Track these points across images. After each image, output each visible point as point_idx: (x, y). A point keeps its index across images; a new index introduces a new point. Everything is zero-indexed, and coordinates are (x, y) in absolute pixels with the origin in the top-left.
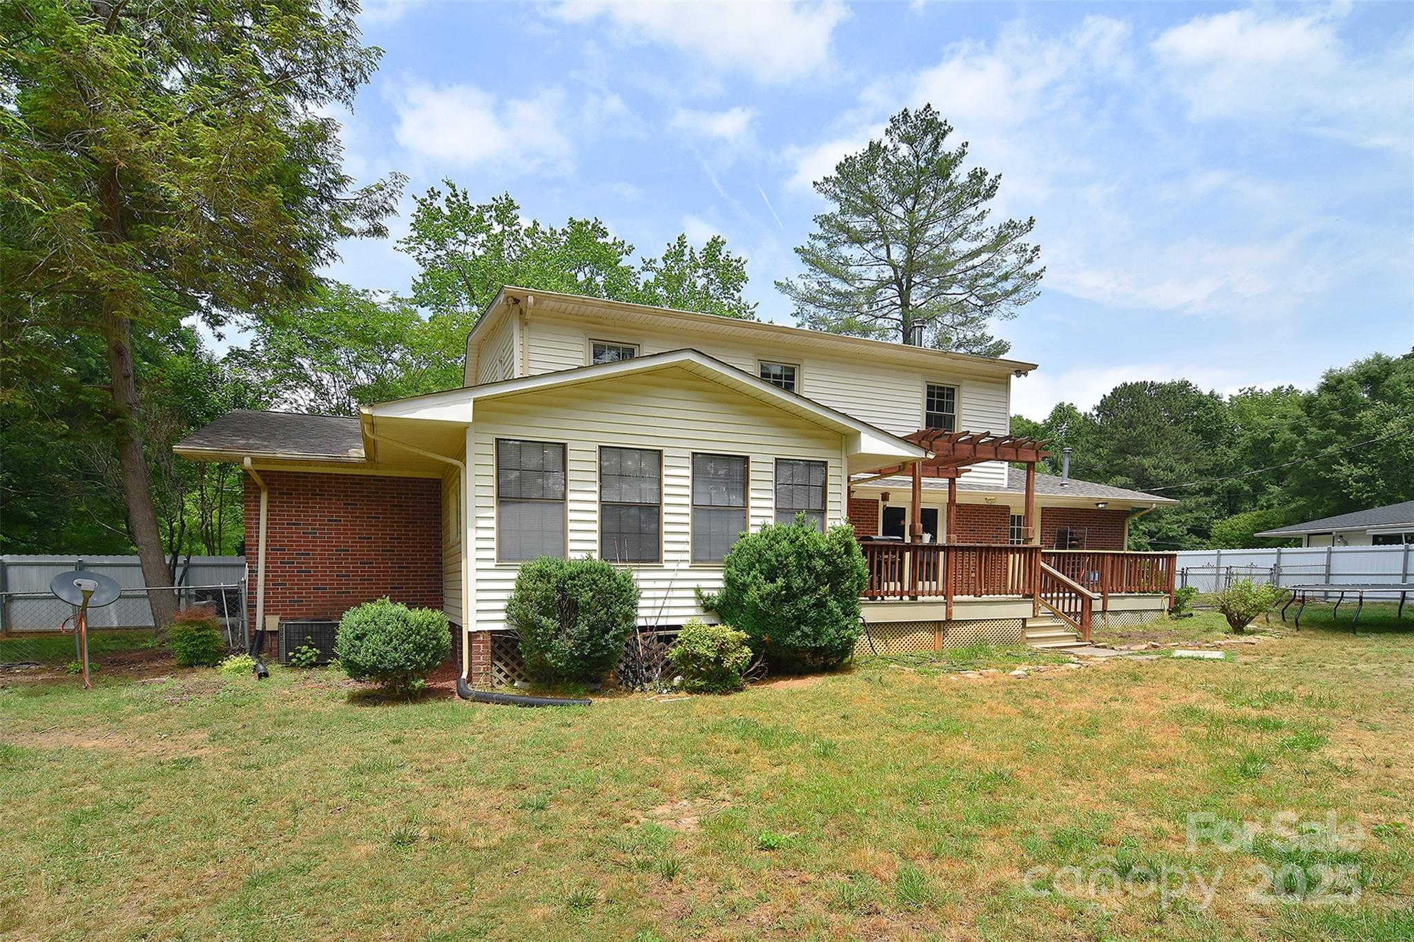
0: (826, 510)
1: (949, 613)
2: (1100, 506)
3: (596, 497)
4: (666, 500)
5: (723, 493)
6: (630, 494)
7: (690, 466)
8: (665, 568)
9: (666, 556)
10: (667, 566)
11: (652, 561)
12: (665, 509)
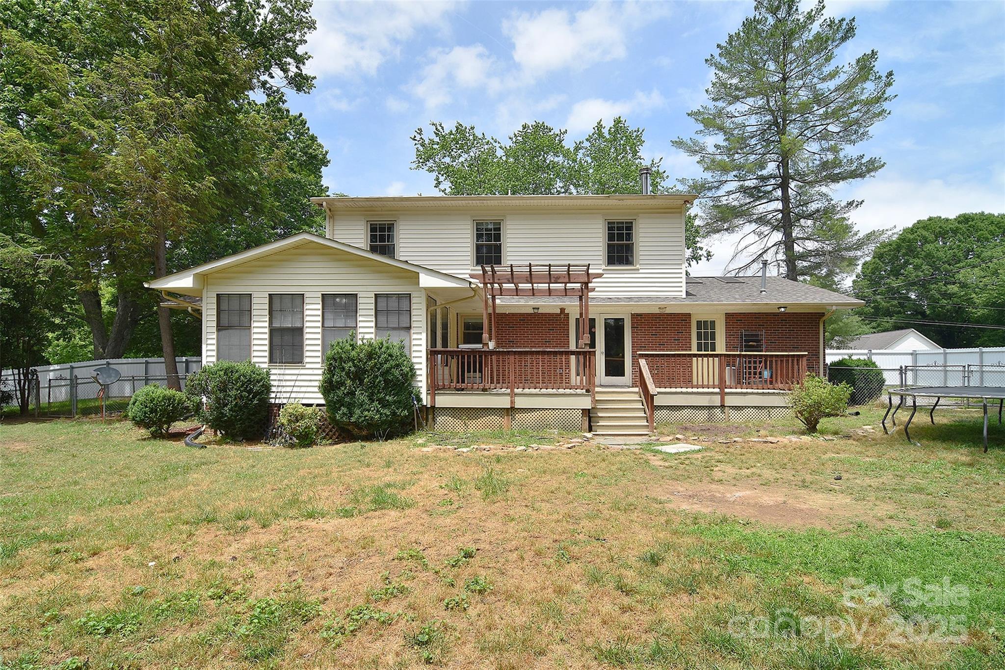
0: (410, 327)
1: (512, 402)
2: (783, 310)
3: (267, 324)
4: (307, 324)
5: (342, 319)
6: (288, 323)
7: (321, 302)
8: (306, 367)
9: (307, 360)
10: (308, 366)
11: (299, 363)
12: (306, 330)
